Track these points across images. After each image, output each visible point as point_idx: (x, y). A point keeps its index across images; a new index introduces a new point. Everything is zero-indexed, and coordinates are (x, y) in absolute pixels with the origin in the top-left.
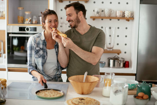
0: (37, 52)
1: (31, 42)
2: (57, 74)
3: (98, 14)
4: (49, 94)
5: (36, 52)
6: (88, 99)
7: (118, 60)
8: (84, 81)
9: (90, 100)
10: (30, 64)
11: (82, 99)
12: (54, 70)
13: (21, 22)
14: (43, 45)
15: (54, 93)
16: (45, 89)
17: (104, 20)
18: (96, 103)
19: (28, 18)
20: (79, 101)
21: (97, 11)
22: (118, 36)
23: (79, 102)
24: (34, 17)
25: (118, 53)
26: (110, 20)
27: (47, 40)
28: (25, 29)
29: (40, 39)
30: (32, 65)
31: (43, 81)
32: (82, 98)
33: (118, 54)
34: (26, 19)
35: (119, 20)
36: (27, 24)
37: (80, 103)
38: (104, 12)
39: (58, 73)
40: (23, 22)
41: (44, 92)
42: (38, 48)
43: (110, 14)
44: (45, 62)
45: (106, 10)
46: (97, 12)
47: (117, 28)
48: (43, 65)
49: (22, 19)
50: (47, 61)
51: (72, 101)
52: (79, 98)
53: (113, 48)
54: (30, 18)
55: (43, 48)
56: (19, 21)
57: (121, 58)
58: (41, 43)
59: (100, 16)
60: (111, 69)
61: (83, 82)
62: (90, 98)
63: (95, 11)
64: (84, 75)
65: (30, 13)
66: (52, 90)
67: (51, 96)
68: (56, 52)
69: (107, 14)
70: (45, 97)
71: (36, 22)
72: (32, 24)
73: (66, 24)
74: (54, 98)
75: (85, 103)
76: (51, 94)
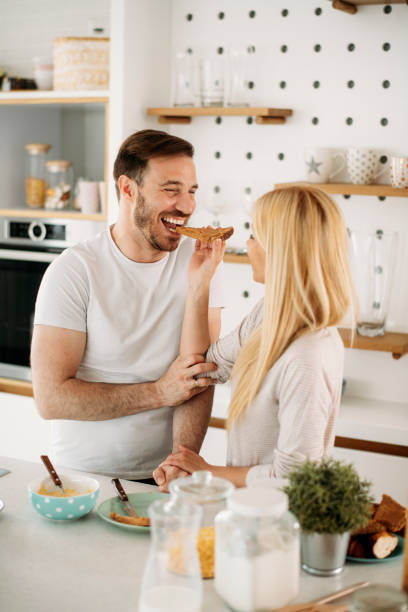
17: (352, 196)
26: (383, 198)
28: (26, 230)
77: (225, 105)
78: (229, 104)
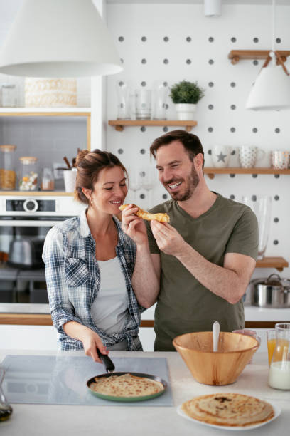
0: (72, 270)
1: (55, 245)
2: (128, 326)
3: (221, 162)
4: (123, 388)
5: (69, 270)
6: (238, 398)
7: (280, 285)
8: (215, 349)
9: (247, 401)
10: (57, 305)
11: (224, 399)
12: (119, 315)
13: (8, 187)
14: (87, 249)
15: (136, 384)
16: (109, 372)
17: (236, 175)
18: (264, 408)
19: (28, 176)
20: (217, 403)
21: (219, 154)
22: (276, 220)
23: (217, 407)
24: (47, 171)
25: (280, 266)
26: (255, 176)
27: (96, 236)
28: (22, 206)
29: (79, 236)
30: (63, 308)
31: (101, 351)
32: (221, 396)
33: (280, 269)
34: (24, 178)
35: (277, 176)
36: (25, 191)
37: (222, 409)
38: (239, 155)
39: (131, 324)
40: (15, 186)
41: (108, 381)
42: (75, 259)
43: (255, 162)
44: (95, 297)
45: (243, 150)
46: (218, 156)
47: (273, 199)
48: (89, 307)
49: (13, 177)
50: (100, 294)
51: (197, 406)
52: (212, 396)
53: (264, 251)
54: (35, 176)
55: (87, 259)
56: (4, 182)
57: (285, 280)
58: (81, 244)
59: (227, 168)
60: (261, 310)
61: (212, 352)
62: (245, 396)
63: (212, 152)
64: (211, 330)
65: (36, 161)
66: (128, 375)
67: (131, 393)
68: (123, 266)
69: (245, 162)
70: (115, 395)
71: (50, 184)
72: (40, 189)
73: (135, 191)
74: (140, 397)
75: (235, 410)
76: (129, 387)
77: (152, 119)
78: (154, 119)
